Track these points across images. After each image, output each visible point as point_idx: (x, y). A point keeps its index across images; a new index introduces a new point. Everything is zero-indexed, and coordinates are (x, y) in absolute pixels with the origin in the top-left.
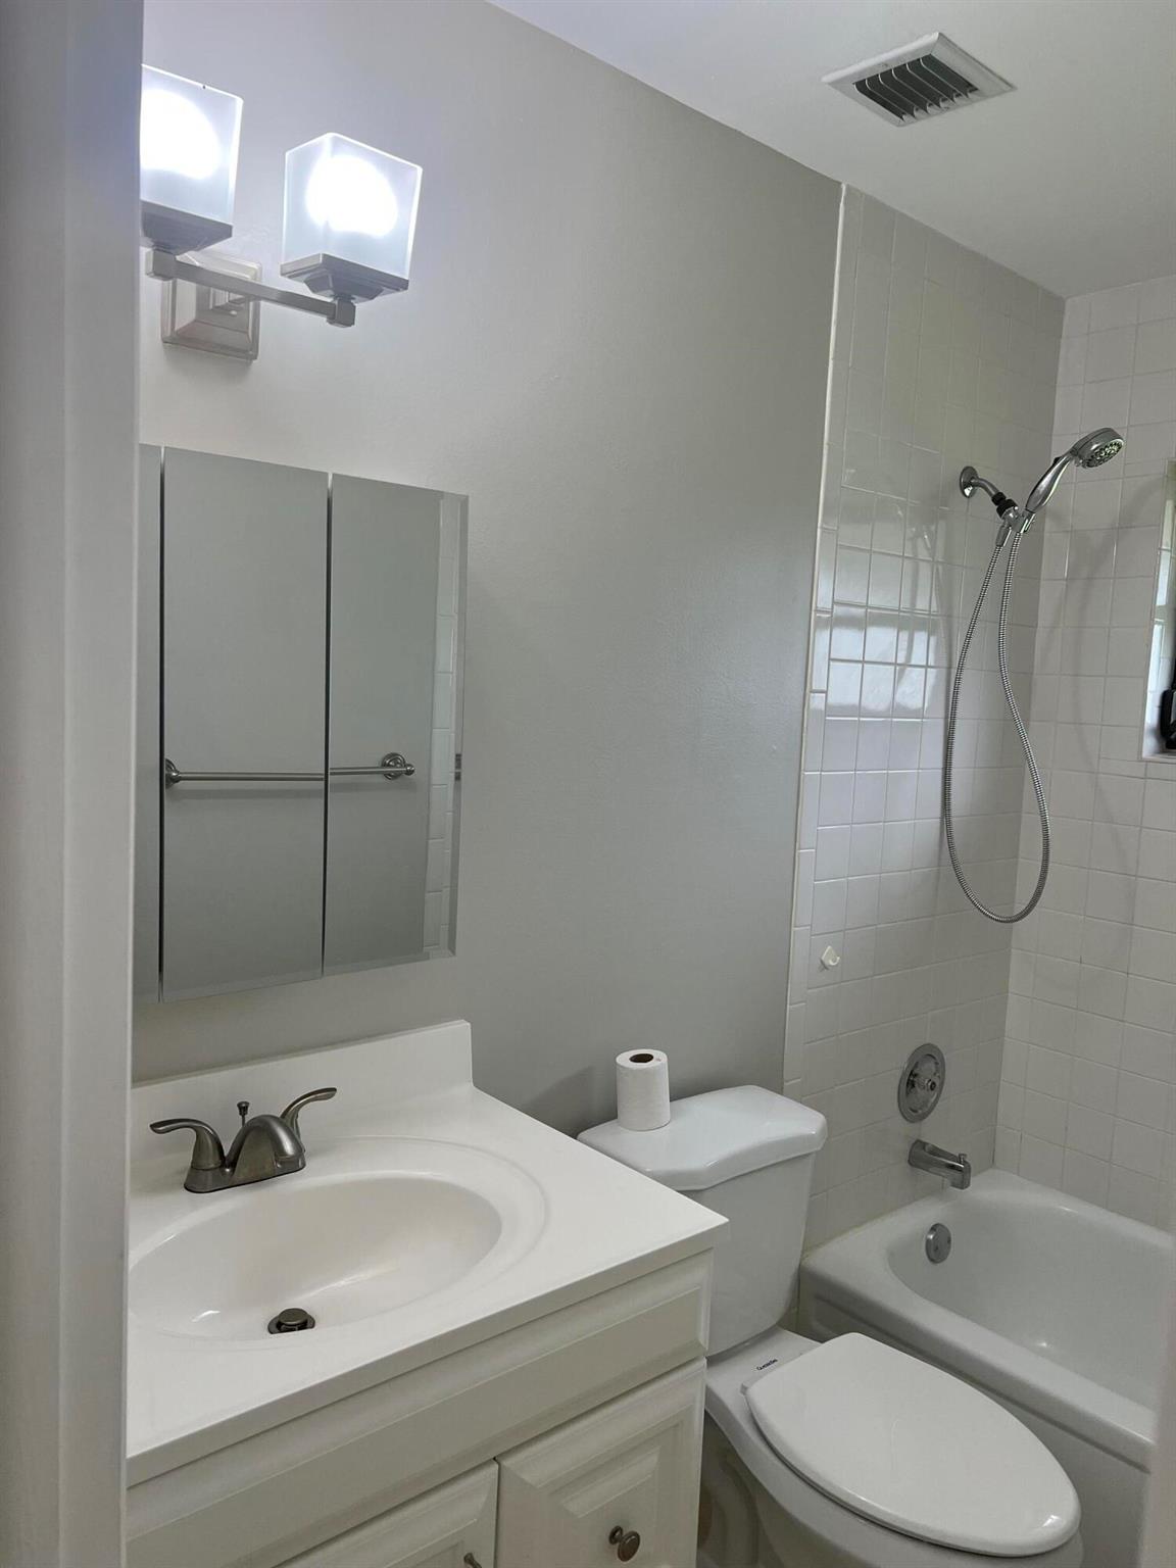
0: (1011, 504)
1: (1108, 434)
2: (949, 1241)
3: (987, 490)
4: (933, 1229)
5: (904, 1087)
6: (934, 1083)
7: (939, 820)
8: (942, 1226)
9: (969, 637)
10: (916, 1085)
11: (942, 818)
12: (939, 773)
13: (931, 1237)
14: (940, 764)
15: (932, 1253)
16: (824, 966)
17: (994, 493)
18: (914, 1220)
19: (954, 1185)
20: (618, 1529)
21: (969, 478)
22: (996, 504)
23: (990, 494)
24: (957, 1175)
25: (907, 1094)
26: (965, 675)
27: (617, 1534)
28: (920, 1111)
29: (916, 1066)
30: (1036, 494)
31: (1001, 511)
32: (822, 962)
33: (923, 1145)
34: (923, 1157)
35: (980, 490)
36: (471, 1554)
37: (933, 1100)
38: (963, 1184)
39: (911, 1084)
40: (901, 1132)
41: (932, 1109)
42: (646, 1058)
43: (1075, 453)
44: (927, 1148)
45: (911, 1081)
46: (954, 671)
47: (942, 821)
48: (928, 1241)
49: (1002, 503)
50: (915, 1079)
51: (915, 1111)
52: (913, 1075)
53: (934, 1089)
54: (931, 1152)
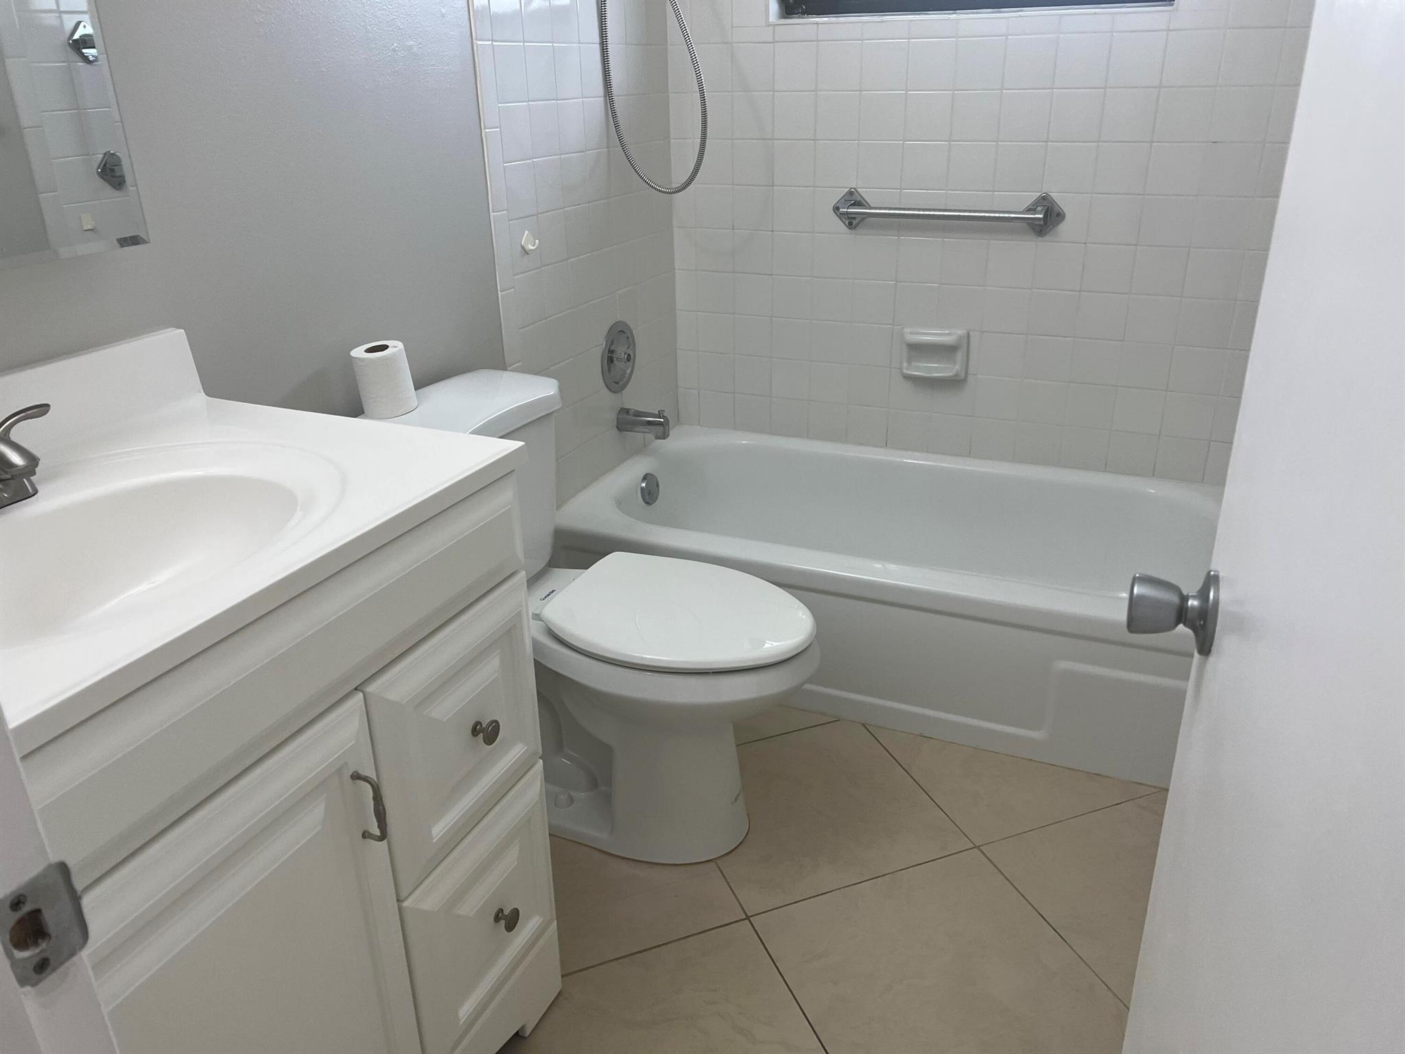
2: (658, 485)
4: (644, 478)
5: (605, 363)
6: (629, 355)
7: (602, 98)
8: (651, 475)
10: (616, 362)
11: (605, 97)
12: (597, 47)
13: (644, 485)
14: (596, 38)
15: (647, 497)
16: (526, 252)
18: (629, 474)
19: (658, 438)
20: (478, 723)
24: (660, 429)
25: (609, 370)
27: (477, 727)
28: (621, 384)
29: (612, 343)
32: (523, 247)
33: (627, 411)
34: (627, 421)
36: (356, 772)
37: (629, 371)
38: (663, 435)
39: (611, 360)
40: (608, 402)
41: (629, 379)
42: (383, 348)
44: (630, 413)
45: (610, 358)
47: (606, 100)
48: (642, 489)
50: (614, 355)
51: (617, 383)
52: (611, 352)
53: (628, 360)
54: (635, 415)
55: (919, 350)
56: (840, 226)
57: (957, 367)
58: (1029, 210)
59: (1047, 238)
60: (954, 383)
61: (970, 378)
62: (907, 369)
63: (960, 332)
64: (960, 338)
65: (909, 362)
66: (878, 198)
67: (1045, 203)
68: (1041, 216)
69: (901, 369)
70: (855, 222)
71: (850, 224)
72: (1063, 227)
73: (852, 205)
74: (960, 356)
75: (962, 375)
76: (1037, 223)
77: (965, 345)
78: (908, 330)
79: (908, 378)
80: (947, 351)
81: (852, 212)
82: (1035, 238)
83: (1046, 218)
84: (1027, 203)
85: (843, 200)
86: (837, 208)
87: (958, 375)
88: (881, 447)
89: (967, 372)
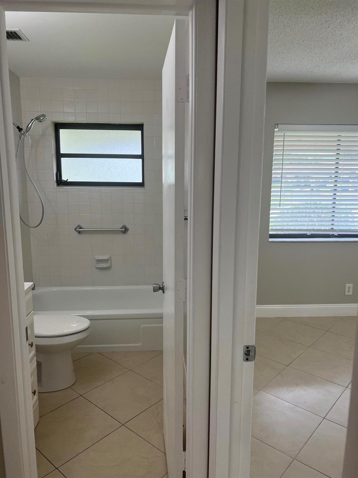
0: (22, 129)
1: (44, 116)
17: (17, 126)
22: (18, 129)
30: (28, 127)
31: (20, 131)
43: (37, 118)
49: (20, 129)
55: (99, 261)
56: (77, 233)
57: (109, 264)
58: (121, 228)
59: (126, 234)
60: (108, 268)
61: (112, 267)
62: (97, 266)
63: (109, 256)
65: (97, 264)
66: (86, 226)
67: (124, 227)
68: (124, 230)
69: (95, 266)
70: (80, 232)
71: (79, 233)
72: (129, 232)
73: (80, 228)
74: (109, 262)
75: (110, 266)
77: (110, 259)
78: (96, 257)
79: (97, 268)
80: (106, 261)
81: (79, 230)
82: (123, 234)
83: (125, 230)
84: (120, 227)
85: (77, 227)
86: (75, 229)
87: (109, 266)
88: (92, 286)
89: (111, 265)
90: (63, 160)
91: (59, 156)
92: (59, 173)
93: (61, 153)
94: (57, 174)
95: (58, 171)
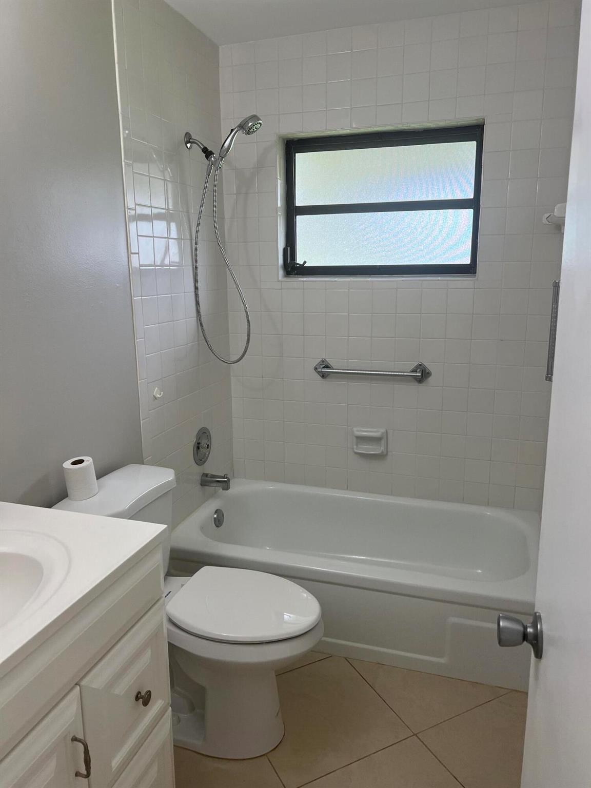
0: (211, 153)
1: (255, 118)
2: (223, 515)
3: (198, 145)
4: (216, 512)
5: (196, 449)
6: (208, 445)
7: (195, 318)
8: (220, 510)
9: (199, 223)
10: (200, 448)
11: (197, 317)
12: (193, 294)
13: (215, 516)
14: (193, 289)
15: (217, 523)
16: (155, 398)
17: (202, 147)
18: (207, 511)
19: (223, 490)
20: (139, 693)
21: (188, 139)
22: (204, 153)
23: (200, 147)
24: (224, 484)
25: (197, 453)
26: (199, 243)
27: (139, 695)
28: (203, 460)
29: (200, 438)
30: (224, 148)
31: (207, 157)
32: (154, 396)
33: (207, 475)
34: (207, 481)
35: (194, 145)
36: (74, 736)
37: (207, 453)
38: (227, 487)
39: (198, 448)
40: (197, 471)
41: (208, 458)
42: (81, 461)
43: (241, 127)
44: (208, 476)
45: (198, 447)
46: (194, 242)
47: (197, 319)
48: (215, 518)
49: (207, 153)
50: (200, 445)
51: (201, 460)
52: (199, 443)
53: (208, 448)
54: (211, 478)
55: (361, 439)
56: (318, 377)
57: (382, 448)
58: (413, 371)
59: (423, 384)
60: (381, 457)
61: (389, 453)
62: (356, 449)
63: (383, 430)
64: (383, 433)
65: (357, 445)
66: (338, 364)
67: (421, 367)
68: (420, 374)
69: (353, 448)
70: (325, 376)
71: (323, 376)
72: (431, 380)
73: (324, 367)
74: (383, 442)
75: (385, 452)
76: (418, 377)
77: (385, 437)
78: (355, 429)
79: (356, 453)
80: (377, 440)
81: (324, 370)
82: (417, 384)
83: (422, 375)
84: (412, 367)
85: (319, 364)
86: (316, 369)
87: (382, 452)
88: (345, 490)
89: (387, 451)
90: (300, 220)
91: (292, 211)
92: (289, 249)
93: (297, 205)
94: (285, 251)
95: (288, 245)
